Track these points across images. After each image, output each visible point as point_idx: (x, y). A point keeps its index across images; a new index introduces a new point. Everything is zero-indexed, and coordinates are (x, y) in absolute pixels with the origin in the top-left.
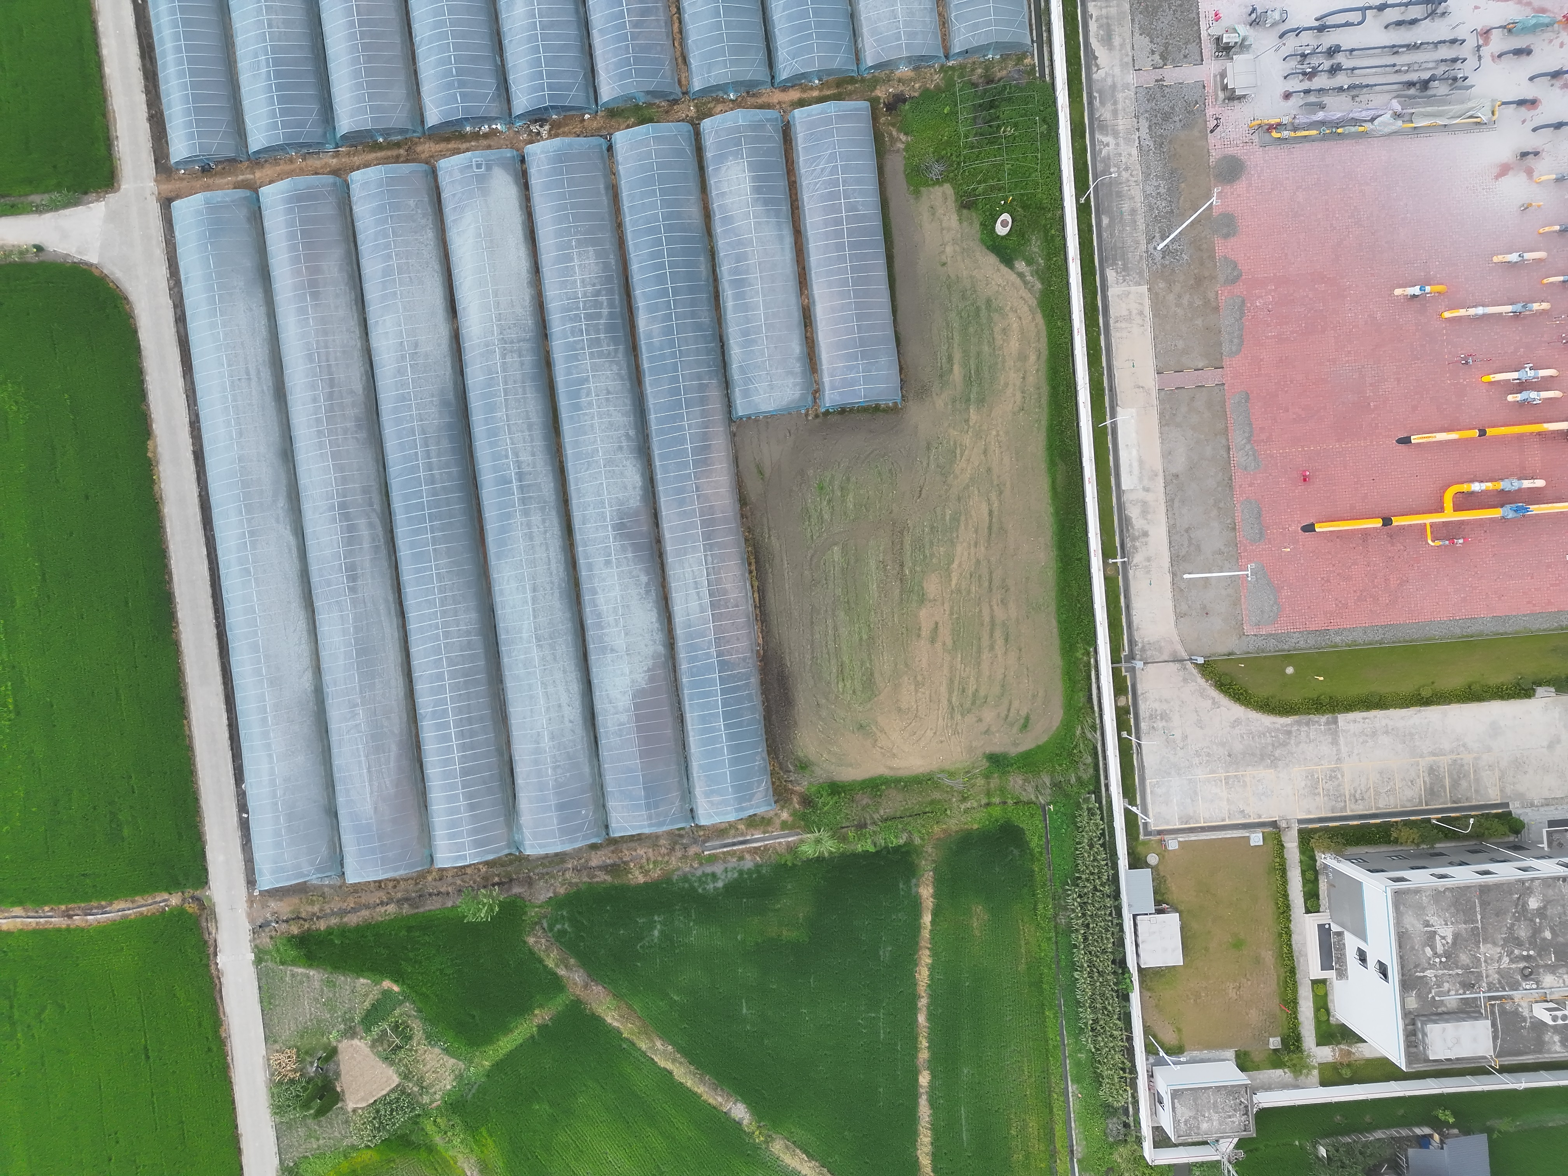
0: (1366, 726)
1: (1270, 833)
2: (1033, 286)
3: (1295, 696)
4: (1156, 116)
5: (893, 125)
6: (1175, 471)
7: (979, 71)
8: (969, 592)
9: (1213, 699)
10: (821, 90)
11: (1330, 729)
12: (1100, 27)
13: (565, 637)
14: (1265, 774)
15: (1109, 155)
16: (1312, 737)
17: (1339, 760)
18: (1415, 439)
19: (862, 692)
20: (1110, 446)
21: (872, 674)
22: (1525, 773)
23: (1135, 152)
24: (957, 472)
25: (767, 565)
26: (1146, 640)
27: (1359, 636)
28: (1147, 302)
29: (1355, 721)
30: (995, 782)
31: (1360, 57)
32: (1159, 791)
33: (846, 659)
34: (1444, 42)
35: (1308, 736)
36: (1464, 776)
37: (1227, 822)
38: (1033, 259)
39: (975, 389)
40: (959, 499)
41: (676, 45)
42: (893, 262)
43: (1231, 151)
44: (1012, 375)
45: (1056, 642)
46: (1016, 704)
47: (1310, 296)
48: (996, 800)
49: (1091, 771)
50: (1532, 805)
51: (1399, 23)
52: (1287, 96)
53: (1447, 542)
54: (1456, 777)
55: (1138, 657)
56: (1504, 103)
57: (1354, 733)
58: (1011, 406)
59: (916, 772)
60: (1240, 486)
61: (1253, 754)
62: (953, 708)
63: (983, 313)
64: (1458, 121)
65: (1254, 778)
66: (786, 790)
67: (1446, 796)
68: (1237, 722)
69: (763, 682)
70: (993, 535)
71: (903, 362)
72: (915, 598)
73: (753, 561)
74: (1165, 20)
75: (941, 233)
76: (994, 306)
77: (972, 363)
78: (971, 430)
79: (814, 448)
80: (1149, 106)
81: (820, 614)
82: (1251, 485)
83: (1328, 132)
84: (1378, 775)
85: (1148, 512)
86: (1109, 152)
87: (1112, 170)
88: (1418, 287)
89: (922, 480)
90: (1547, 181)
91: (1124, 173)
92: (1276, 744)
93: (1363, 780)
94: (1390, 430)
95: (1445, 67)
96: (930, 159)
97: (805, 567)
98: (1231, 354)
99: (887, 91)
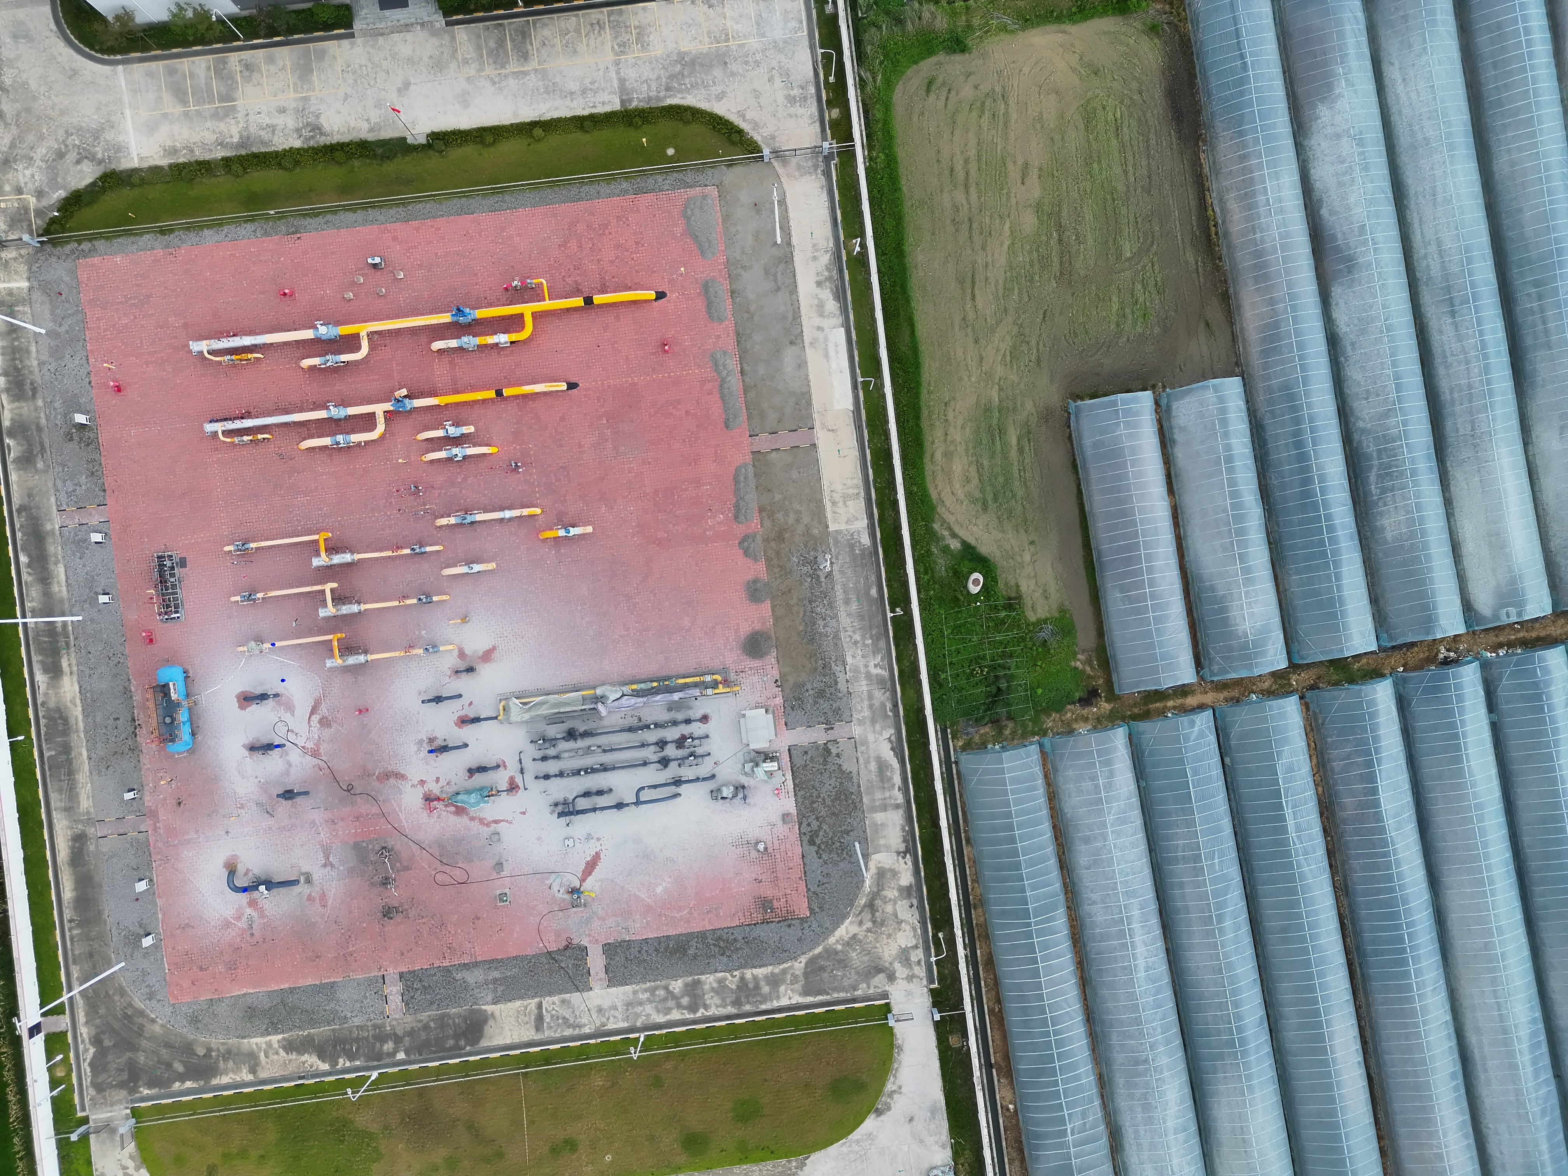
0: (592, 99)
2: (942, 525)
3: (665, 126)
4: (831, 694)
5: (1089, 677)
6: (794, 348)
7: (1007, 732)
8: (991, 217)
9: (744, 120)
10: (1165, 707)
11: (627, 94)
12: (890, 779)
13: (1402, 149)
14: (690, 46)
15: (874, 655)
16: (645, 85)
17: (617, 63)
18: (563, 386)
19: (1095, 109)
21: (1087, 127)
22: (431, 57)
23: (849, 660)
24: (1008, 338)
25: (1198, 233)
26: (813, 177)
27: (604, 189)
28: (829, 514)
29: (604, 103)
30: (962, 21)
31: (636, 760)
32: (794, 24)
33: (1114, 142)
34: (556, 776)
35: (649, 87)
36: (492, 52)
38: (944, 552)
39: (995, 422)
40: (1006, 310)
41: (1313, 744)
42: (1083, 542)
43: (756, 663)
44: (958, 438)
45: (902, 170)
46: (941, 104)
47: (671, 525)
49: (866, 37)
50: (422, 25)
51: (600, 793)
52: (705, 719)
53: (529, 281)
54: (501, 51)
55: (821, 159)
56: (496, 718)
57: (603, 91)
58: (958, 407)
59: (1039, 29)
60: (728, 336)
61: (702, 65)
62: (1003, 96)
63: (989, 498)
64: (539, 699)
65: (700, 42)
66: (1171, 4)
67: (509, 31)
68: (720, 97)
69: (1199, 112)
70: (970, 275)
71: (1069, 445)
72: (1046, 208)
73: (1214, 236)
74: (829, 786)
75: (1036, 573)
76: (979, 505)
77: (999, 447)
78: (997, 381)
79: (1154, 355)
80: (838, 703)
81: (1142, 187)
82: (718, 337)
83: (667, 683)
84: (578, 49)
85: (817, 306)
86: (874, 659)
87: (870, 641)
88: (571, 534)
89: (1043, 327)
90: (444, 645)
91: (859, 639)
92: (680, 77)
93: (592, 43)
94: (585, 396)
95: (552, 752)
96: (1053, 643)
97: (1159, 234)
98: (745, 466)
99: (1099, 709)
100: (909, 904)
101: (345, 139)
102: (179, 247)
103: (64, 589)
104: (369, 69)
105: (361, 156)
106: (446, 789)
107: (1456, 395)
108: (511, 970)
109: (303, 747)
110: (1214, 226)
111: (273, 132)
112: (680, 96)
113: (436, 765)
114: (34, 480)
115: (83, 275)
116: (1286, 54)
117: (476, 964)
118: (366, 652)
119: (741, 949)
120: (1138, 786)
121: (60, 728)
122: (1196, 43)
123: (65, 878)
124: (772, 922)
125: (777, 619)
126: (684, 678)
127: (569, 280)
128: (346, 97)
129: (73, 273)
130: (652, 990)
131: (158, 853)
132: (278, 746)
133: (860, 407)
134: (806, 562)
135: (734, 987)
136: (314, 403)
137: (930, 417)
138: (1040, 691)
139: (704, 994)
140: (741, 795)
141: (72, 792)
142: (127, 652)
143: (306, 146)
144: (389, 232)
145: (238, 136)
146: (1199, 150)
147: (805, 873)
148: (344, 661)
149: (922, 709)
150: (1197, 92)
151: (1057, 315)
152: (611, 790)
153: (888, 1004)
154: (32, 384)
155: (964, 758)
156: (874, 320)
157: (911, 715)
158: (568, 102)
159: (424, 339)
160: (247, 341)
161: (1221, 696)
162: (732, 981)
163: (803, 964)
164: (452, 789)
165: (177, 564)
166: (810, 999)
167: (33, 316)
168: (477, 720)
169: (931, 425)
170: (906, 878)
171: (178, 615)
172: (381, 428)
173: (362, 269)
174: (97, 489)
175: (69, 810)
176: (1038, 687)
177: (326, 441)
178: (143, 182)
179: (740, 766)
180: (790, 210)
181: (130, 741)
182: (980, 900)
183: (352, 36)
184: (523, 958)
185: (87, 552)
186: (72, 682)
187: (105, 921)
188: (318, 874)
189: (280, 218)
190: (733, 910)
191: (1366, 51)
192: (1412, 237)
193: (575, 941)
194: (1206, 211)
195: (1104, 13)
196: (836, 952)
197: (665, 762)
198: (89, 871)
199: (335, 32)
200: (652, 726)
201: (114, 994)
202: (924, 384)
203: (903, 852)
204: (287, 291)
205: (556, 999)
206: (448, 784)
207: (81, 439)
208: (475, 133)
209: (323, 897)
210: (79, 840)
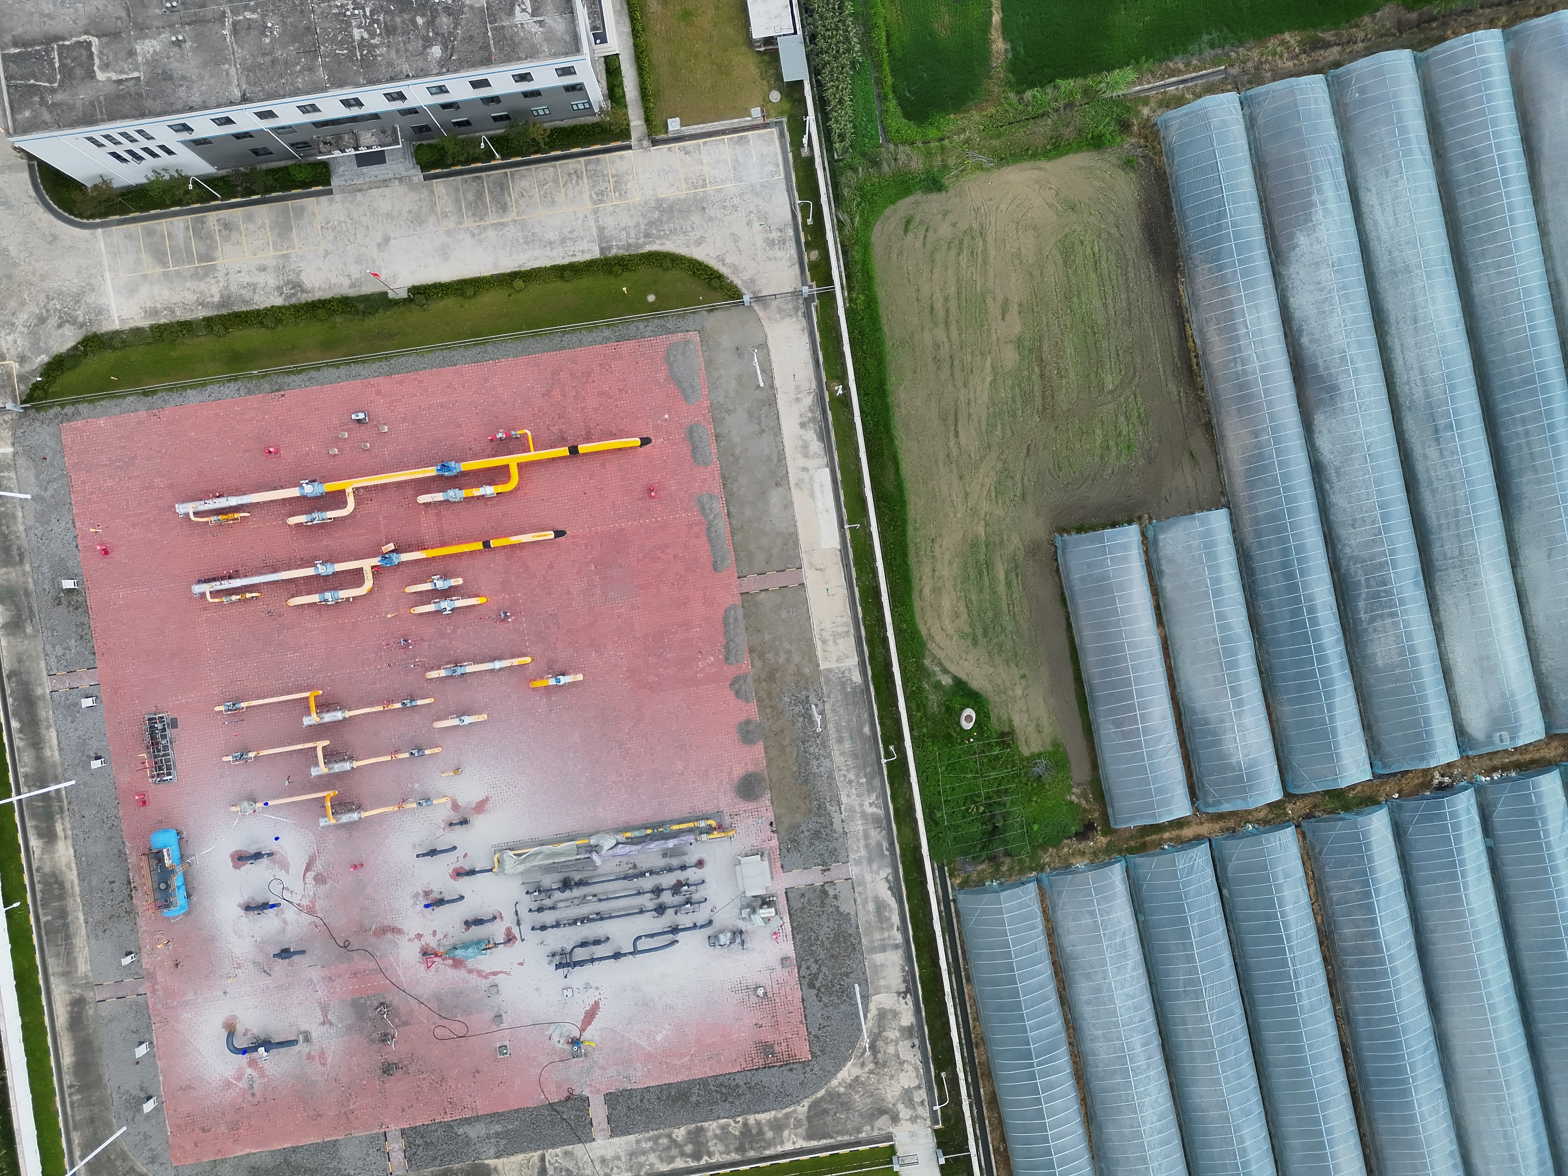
0: (572, 248)
1: (660, 132)
2: (933, 661)
3: (645, 273)
4: (827, 835)
5: (1085, 810)
6: (780, 489)
7: (1005, 868)
8: (972, 353)
9: (724, 265)
10: (1161, 839)
11: (607, 242)
12: (889, 919)
13: (1381, 275)
14: (668, 192)
15: (869, 794)
16: (624, 233)
17: (596, 211)
18: (551, 535)
19: (1073, 244)
20: (844, 510)
21: (1065, 262)
22: (410, 212)
23: (844, 799)
24: (993, 473)
25: (1179, 365)
26: (795, 319)
27: (586, 337)
28: (819, 652)
29: (583, 252)
30: (937, 161)
31: (632, 908)
32: (771, 168)
33: (1093, 275)
34: (552, 927)
35: (628, 234)
36: (471, 204)
37: (701, 141)
38: (936, 688)
39: (982, 556)
40: (989, 447)
41: (1311, 873)
42: (1074, 675)
43: (751, 806)
44: (946, 573)
45: (882, 310)
46: (919, 244)
47: (662, 669)
48: (934, 144)
49: (843, 180)
50: (401, 180)
51: (597, 942)
52: (700, 864)
53: (513, 433)
54: (479, 203)
55: (801, 301)
56: (491, 870)
57: (583, 240)
58: (944, 543)
59: (1015, 166)
60: (714, 479)
62: (981, 234)
63: (979, 632)
64: (532, 850)
65: (678, 188)
66: (1146, 138)
67: (487, 183)
68: (699, 242)
69: (1176, 245)
70: (952, 412)
71: (1056, 578)
72: (1027, 343)
73: (1195, 367)
74: (826, 929)
76: (970, 639)
77: (987, 582)
78: (982, 516)
79: (1140, 486)
80: (834, 844)
81: (1122, 320)
82: (704, 481)
83: (661, 829)
84: (556, 199)
85: (802, 447)
86: (869, 797)
87: (864, 780)
88: (562, 683)
89: (1027, 462)
90: (438, 797)
91: (853, 778)
92: (658, 223)
93: (570, 193)
94: (573, 543)
95: (548, 902)
96: (1047, 778)
97: (1140, 365)
98: (734, 607)
99: (1095, 843)
100: (910, 1044)
101: (327, 295)
102: (162, 408)
103: (57, 753)
104: (348, 225)
105: (342, 312)
106: (444, 942)
107: (1443, 521)
108: (513, 1124)
109: (299, 905)
110: (1195, 357)
111: (254, 289)
112: (658, 242)
113: (432, 918)
114: (23, 645)
115: (66, 439)
116: (1263, 184)
117: (478, 1119)
118: (359, 808)
119: (744, 1094)
120: (1137, 919)
121: (56, 892)
122: (1171, 176)
123: (64, 1043)
124: (774, 1067)
125: (770, 761)
126: (679, 823)
127: (555, 429)
128: (327, 253)
129: (58, 437)
130: (655, 1139)
131: (158, 1015)
132: (273, 906)
133: (847, 545)
134: (797, 702)
135: (737, 1133)
136: (302, 559)
137: (917, 553)
138: (1036, 827)
139: (707, 1142)
140: (738, 940)
141: (69, 958)
142: (121, 814)
143: (287, 304)
144: (372, 386)
145: (218, 295)
146: (1177, 282)
147: (806, 1016)
148: (337, 820)
149: (918, 847)
150: (1174, 225)
151: (1041, 449)
152: (608, 939)
153: (892, 1146)
154: (19, 548)
155: (961, 897)
156: (859, 460)
157: (908, 854)
158: (548, 252)
159: (410, 492)
160: (233, 501)
161: (1217, 826)
162: (735, 1128)
163: (806, 1108)
164: (449, 942)
165: (168, 725)
166: (814, 1144)
167: (18, 481)
168: (472, 872)
169: (919, 561)
170: (907, 1018)
171: (171, 777)
172: (369, 583)
173: (347, 424)
174: (86, 653)
175: (68, 974)
176: (1034, 823)
177: (315, 598)
178: (125, 344)
179: (737, 911)
180: (772, 353)
181: (126, 905)
182: (982, 1038)
183: (330, 192)
184: (524, 1111)
185: (78, 715)
186: (67, 846)
187: (106, 1086)
188: (316, 1032)
189: (263, 377)
190: (734, 1056)
191: (1343, 180)
192: (1394, 362)
193: (577, 1092)
194: (1187, 342)
195: (1079, 149)
196: (839, 1095)
197: (661, 910)
198: (89, 1035)
199: (313, 189)
200: (647, 874)
201: (116, 1159)
202: (910, 521)
203: (903, 992)
204: (271, 450)
205: (558, 1151)
206: (445, 937)
207: (69, 603)
208: (456, 286)
209: (322, 1054)
210: (77, 1005)
